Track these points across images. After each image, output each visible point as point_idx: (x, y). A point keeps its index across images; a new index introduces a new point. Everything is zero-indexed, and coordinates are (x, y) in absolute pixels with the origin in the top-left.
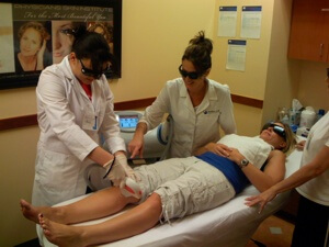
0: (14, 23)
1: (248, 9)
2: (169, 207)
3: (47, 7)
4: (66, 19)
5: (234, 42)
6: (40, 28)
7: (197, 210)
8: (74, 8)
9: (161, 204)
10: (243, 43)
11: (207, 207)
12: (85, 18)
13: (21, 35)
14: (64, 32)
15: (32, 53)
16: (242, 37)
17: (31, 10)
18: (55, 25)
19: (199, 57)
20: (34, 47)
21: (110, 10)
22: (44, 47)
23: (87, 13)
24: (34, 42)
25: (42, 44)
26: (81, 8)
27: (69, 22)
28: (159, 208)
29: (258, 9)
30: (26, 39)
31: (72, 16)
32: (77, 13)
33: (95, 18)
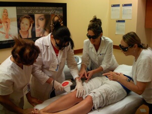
0: (17, 16)
1: (125, 5)
2: (97, 102)
3: (32, 8)
4: (41, 13)
5: (119, 21)
6: (29, 18)
7: (110, 103)
8: (45, 8)
9: (92, 101)
10: (123, 21)
11: (115, 101)
12: (50, 13)
13: (21, 21)
14: (40, 19)
15: (26, 30)
16: (123, 18)
17: (25, 10)
18: (36, 16)
19: (95, 28)
20: (27, 27)
21: (61, 8)
22: (31, 27)
23: (51, 10)
24: (27, 25)
25: (30, 26)
26: (48, 8)
27: (43, 14)
28: (91, 103)
29: (130, 5)
30: (23, 23)
31: (44, 12)
32: (46, 10)
33: (55, 13)
